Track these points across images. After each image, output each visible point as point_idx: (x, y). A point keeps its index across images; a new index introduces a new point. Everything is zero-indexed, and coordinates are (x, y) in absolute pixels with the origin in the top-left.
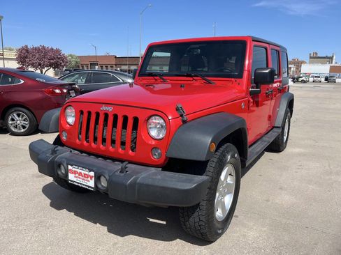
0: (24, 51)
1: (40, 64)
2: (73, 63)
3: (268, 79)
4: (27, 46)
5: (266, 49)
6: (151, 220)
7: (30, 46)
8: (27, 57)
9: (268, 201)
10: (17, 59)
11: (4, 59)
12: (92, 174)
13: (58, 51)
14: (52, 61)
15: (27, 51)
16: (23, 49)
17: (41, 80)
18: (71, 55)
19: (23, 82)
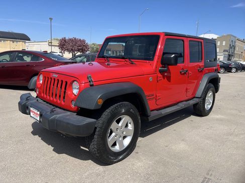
0: (63, 41)
1: (72, 50)
2: (95, 49)
3: (173, 62)
4: (65, 38)
5: (183, 41)
6: (82, 147)
7: (67, 38)
8: (64, 45)
9: (167, 146)
10: (58, 46)
11: (51, 46)
12: (39, 113)
13: (84, 41)
14: (79, 48)
15: (65, 41)
16: (63, 39)
17: (55, 59)
18: (94, 44)
19: (44, 60)
